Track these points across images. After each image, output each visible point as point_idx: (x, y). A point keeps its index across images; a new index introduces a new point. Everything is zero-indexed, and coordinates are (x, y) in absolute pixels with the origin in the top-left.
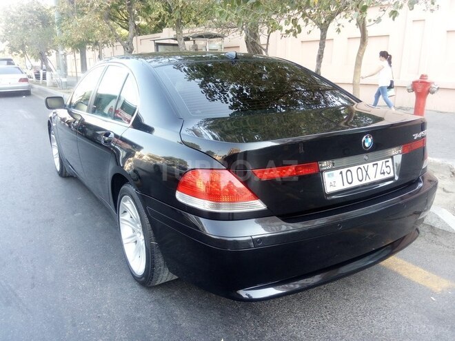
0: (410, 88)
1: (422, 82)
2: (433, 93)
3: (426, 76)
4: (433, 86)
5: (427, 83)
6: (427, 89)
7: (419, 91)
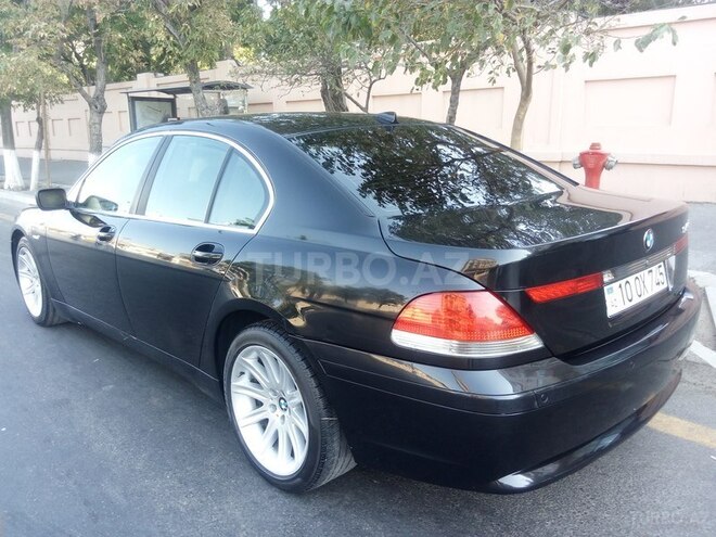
0: (577, 162)
1: (593, 154)
2: (609, 168)
3: (598, 145)
4: (610, 158)
5: (602, 155)
6: (601, 163)
7: (591, 165)
